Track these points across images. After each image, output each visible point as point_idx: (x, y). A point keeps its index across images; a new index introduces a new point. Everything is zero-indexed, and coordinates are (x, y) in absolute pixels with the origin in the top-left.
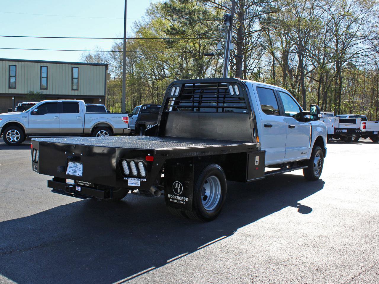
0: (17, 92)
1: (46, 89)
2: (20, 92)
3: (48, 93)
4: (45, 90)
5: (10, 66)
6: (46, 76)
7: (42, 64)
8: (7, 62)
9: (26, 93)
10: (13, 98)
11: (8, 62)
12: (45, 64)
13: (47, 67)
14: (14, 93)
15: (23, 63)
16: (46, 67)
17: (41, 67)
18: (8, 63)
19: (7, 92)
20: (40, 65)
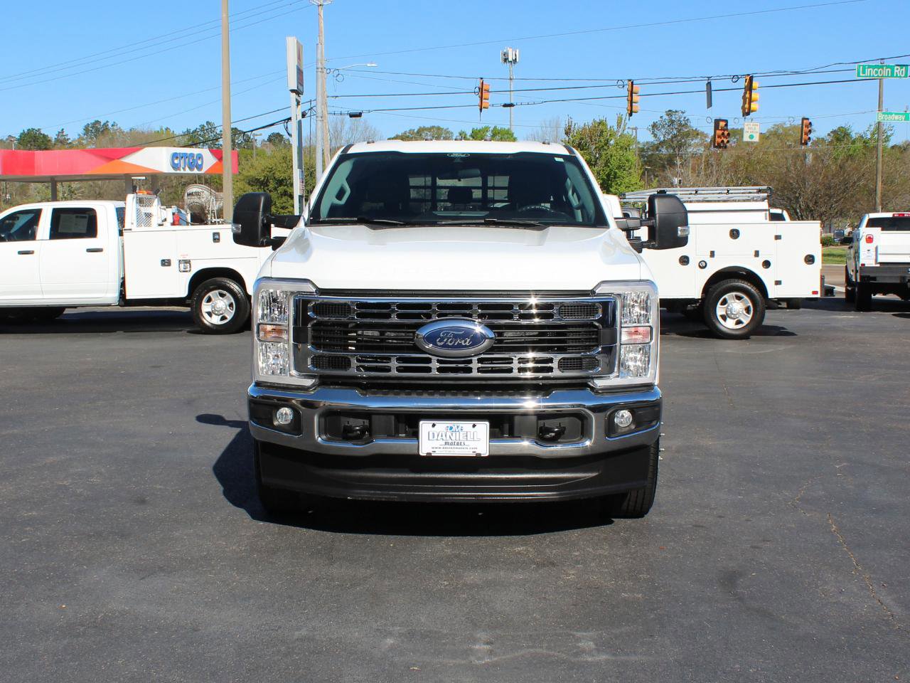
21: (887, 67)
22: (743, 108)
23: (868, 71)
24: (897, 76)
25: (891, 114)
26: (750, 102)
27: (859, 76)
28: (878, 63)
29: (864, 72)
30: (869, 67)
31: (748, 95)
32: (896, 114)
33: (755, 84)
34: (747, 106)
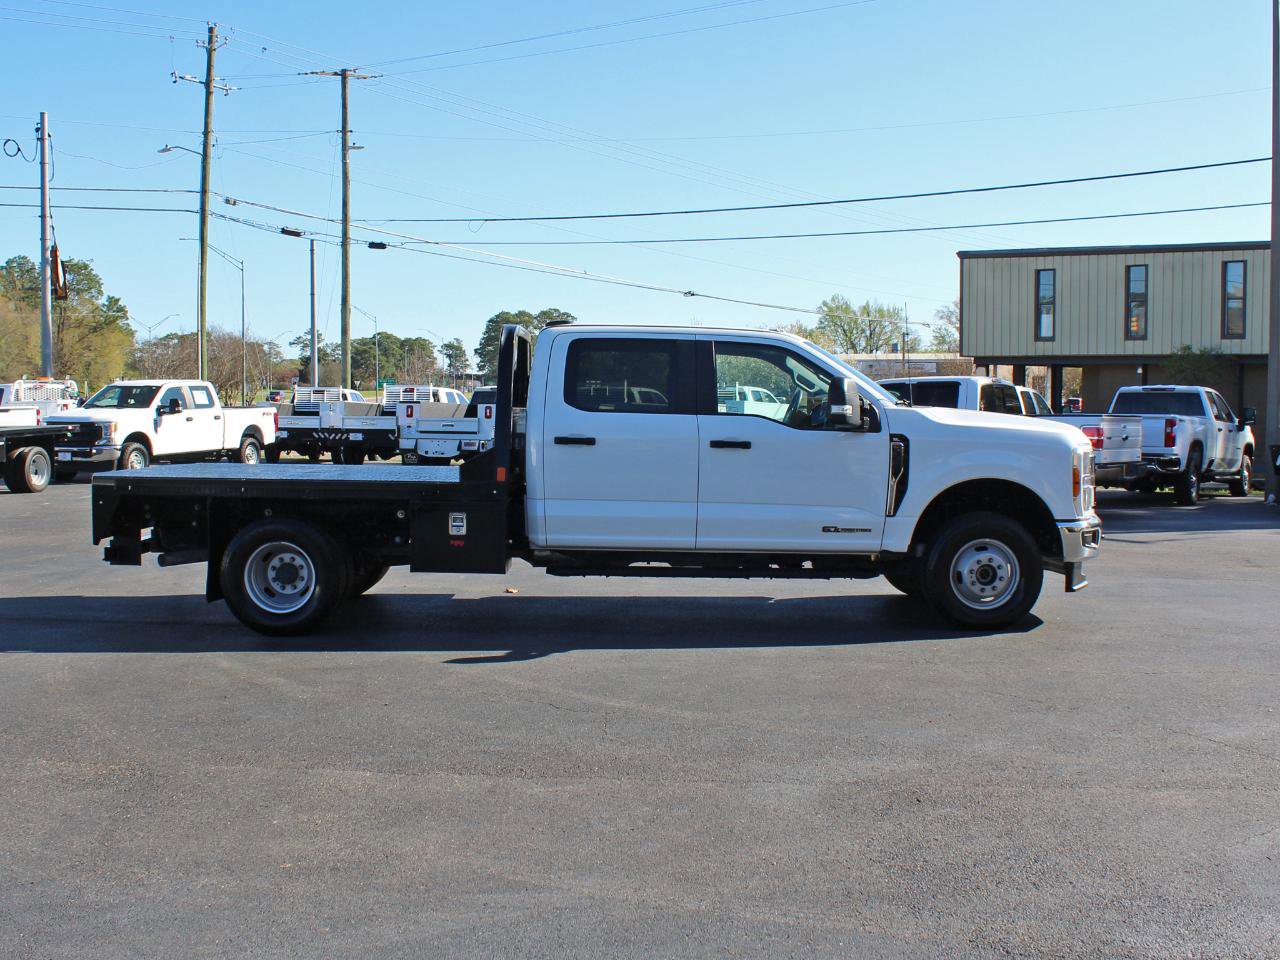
0: (1148, 351)
1: (1242, 336)
2: (1157, 352)
3: (1246, 351)
4: (1237, 341)
5: (1128, 268)
6: (1240, 294)
7: (1228, 255)
8: (1121, 257)
9: (1167, 351)
10: (1140, 371)
11: (1123, 255)
12: (1239, 255)
13: (1245, 262)
14: (1140, 353)
15: (1169, 256)
16: (1242, 264)
17: (1225, 264)
18: (1123, 260)
19: (1120, 352)
20: (1220, 256)
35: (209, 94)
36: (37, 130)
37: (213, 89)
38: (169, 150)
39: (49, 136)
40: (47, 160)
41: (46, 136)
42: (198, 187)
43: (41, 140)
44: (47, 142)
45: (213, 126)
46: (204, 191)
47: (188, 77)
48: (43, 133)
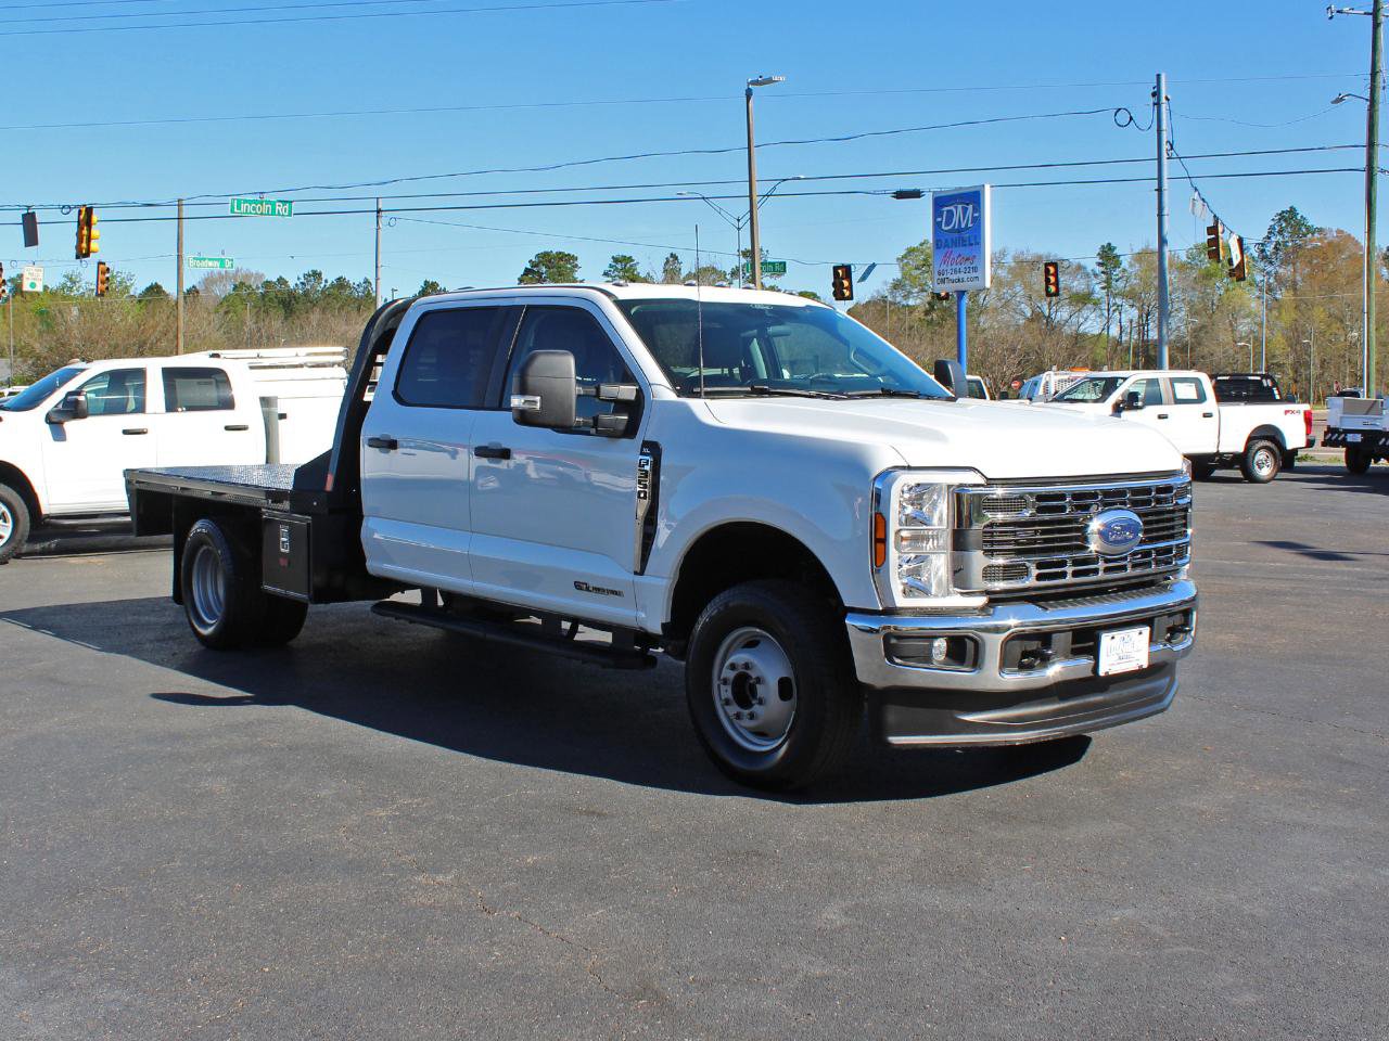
21: (268, 202)
22: (78, 247)
23: (243, 206)
24: (279, 214)
25: (205, 259)
26: (89, 239)
27: (232, 211)
28: (257, 197)
29: (239, 208)
30: (246, 201)
31: (85, 232)
32: (210, 259)
33: (95, 218)
34: (84, 245)
35: (1376, 26)
36: (1154, 95)
37: (1382, 19)
38: (1342, 99)
39: (1167, 99)
40: (1164, 127)
41: (1164, 100)
42: (1364, 141)
43: (1158, 104)
44: (1164, 107)
45: (1382, 65)
46: (1371, 145)
47: (1346, 9)
48: (1159, 99)
